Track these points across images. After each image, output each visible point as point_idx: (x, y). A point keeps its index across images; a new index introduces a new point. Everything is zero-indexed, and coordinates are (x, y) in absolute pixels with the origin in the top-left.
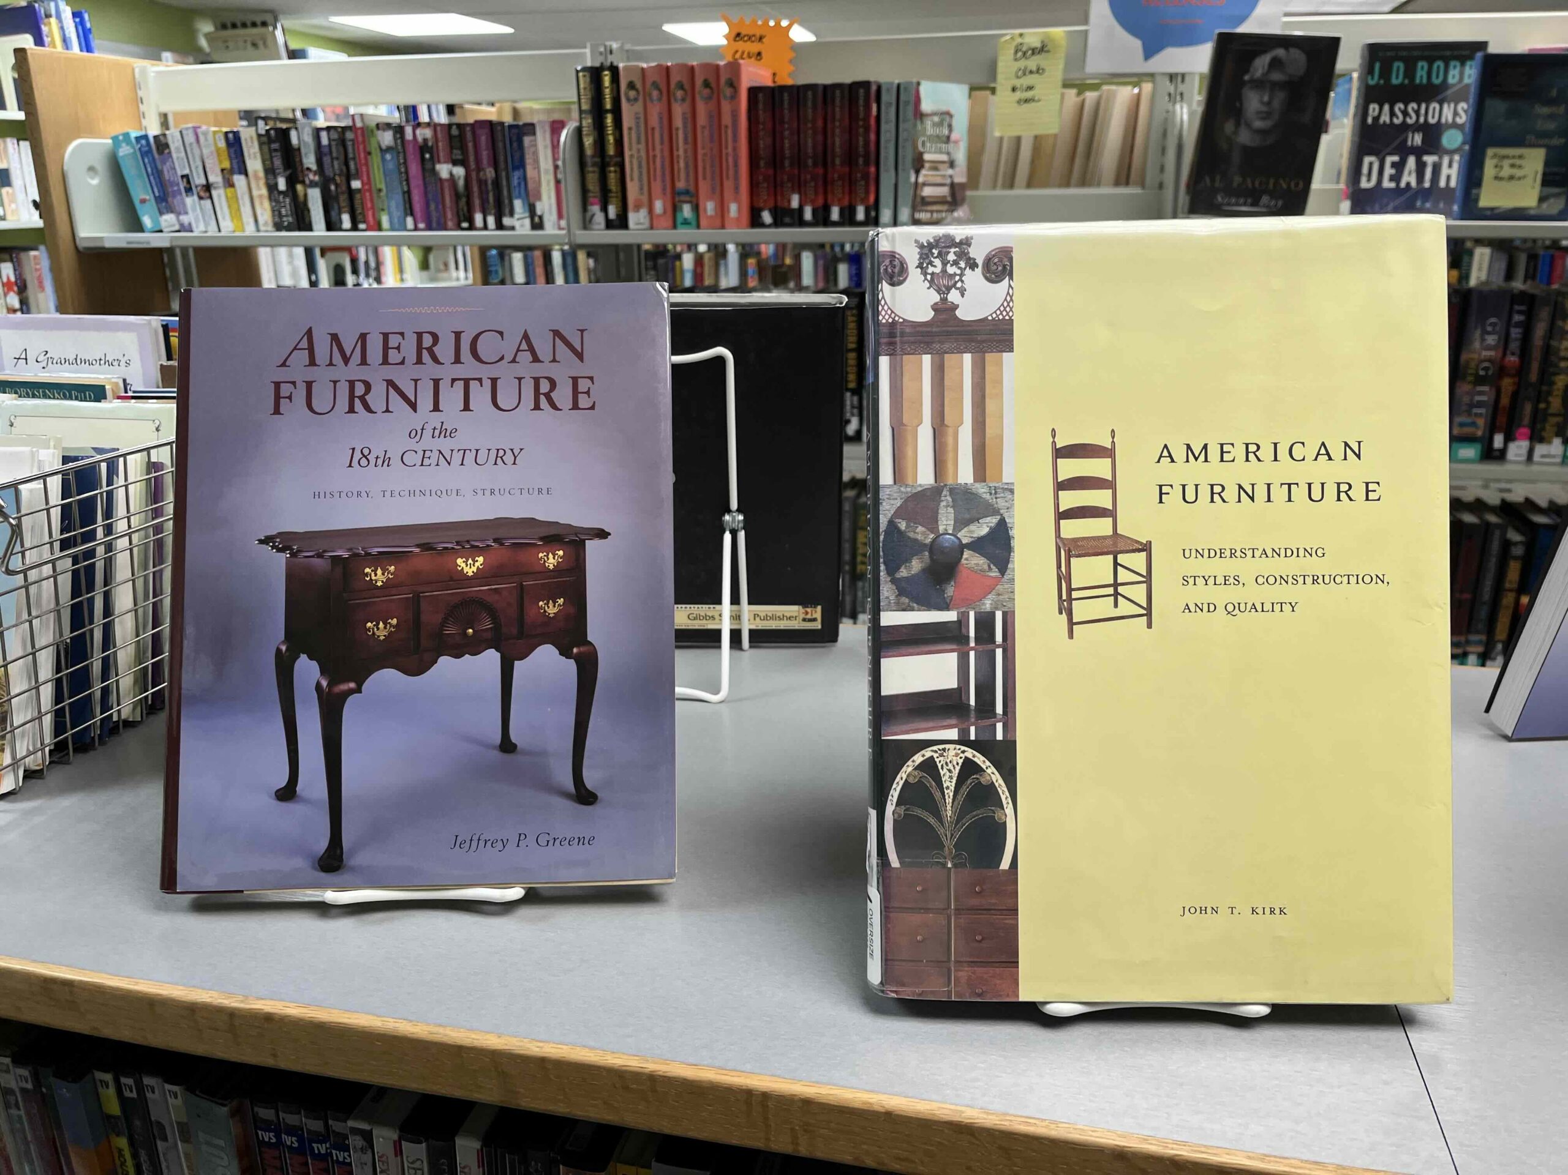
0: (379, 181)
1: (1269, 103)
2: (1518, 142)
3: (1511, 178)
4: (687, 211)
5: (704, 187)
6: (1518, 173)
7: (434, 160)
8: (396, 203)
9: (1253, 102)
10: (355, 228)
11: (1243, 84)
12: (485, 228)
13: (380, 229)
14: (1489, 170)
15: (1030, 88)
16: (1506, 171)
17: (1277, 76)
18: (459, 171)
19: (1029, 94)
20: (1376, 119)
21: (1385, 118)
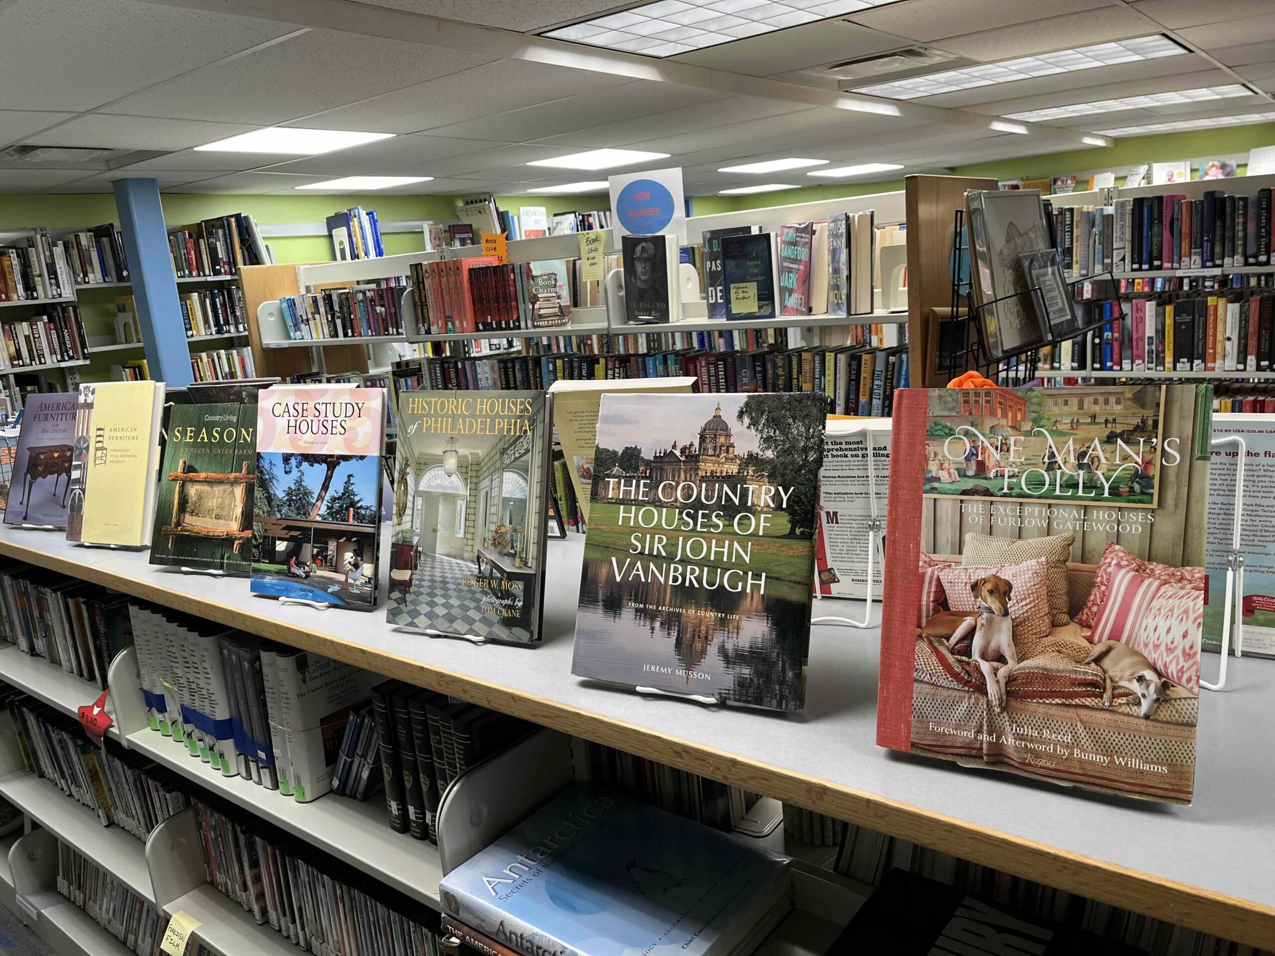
0: (359, 316)
1: (644, 268)
2: (744, 280)
3: (744, 298)
4: (450, 325)
5: (455, 314)
6: (746, 295)
7: (375, 305)
8: (364, 324)
9: (639, 267)
10: (353, 336)
11: (634, 259)
12: (393, 334)
13: (361, 336)
14: (733, 295)
15: (594, 258)
16: (741, 295)
17: (645, 255)
18: (383, 309)
19: (593, 261)
20: (710, 268)
21: (714, 268)
